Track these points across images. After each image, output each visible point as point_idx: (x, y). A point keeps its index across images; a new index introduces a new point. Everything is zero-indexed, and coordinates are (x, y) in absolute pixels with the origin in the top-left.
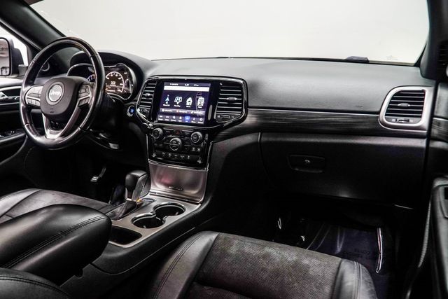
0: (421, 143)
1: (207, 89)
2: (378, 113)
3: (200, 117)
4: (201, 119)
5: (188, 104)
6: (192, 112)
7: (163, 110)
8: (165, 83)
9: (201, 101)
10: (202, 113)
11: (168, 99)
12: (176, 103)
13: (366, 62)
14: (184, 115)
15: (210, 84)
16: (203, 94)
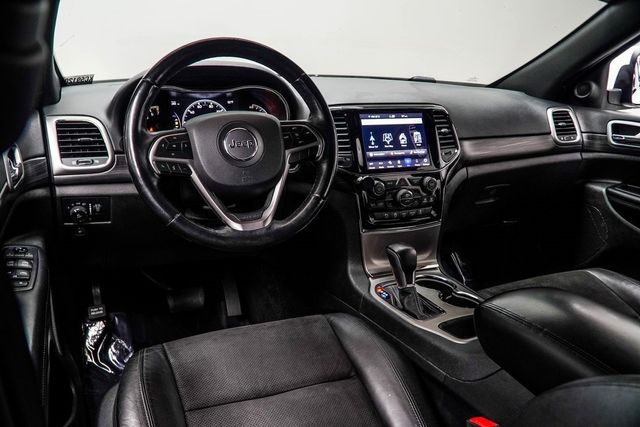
0: (577, 156)
1: (419, 121)
2: (550, 133)
3: (423, 157)
4: (425, 160)
5: (402, 142)
6: (411, 152)
7: (371, 154)
8: (361, 116)
9: (417, 137)
10: (422, 152)
11: (372, 138)
12: (385, 143)
13: (434, 81)
14: (402, 158)
15: (421, 114)
16: (417, 127)
